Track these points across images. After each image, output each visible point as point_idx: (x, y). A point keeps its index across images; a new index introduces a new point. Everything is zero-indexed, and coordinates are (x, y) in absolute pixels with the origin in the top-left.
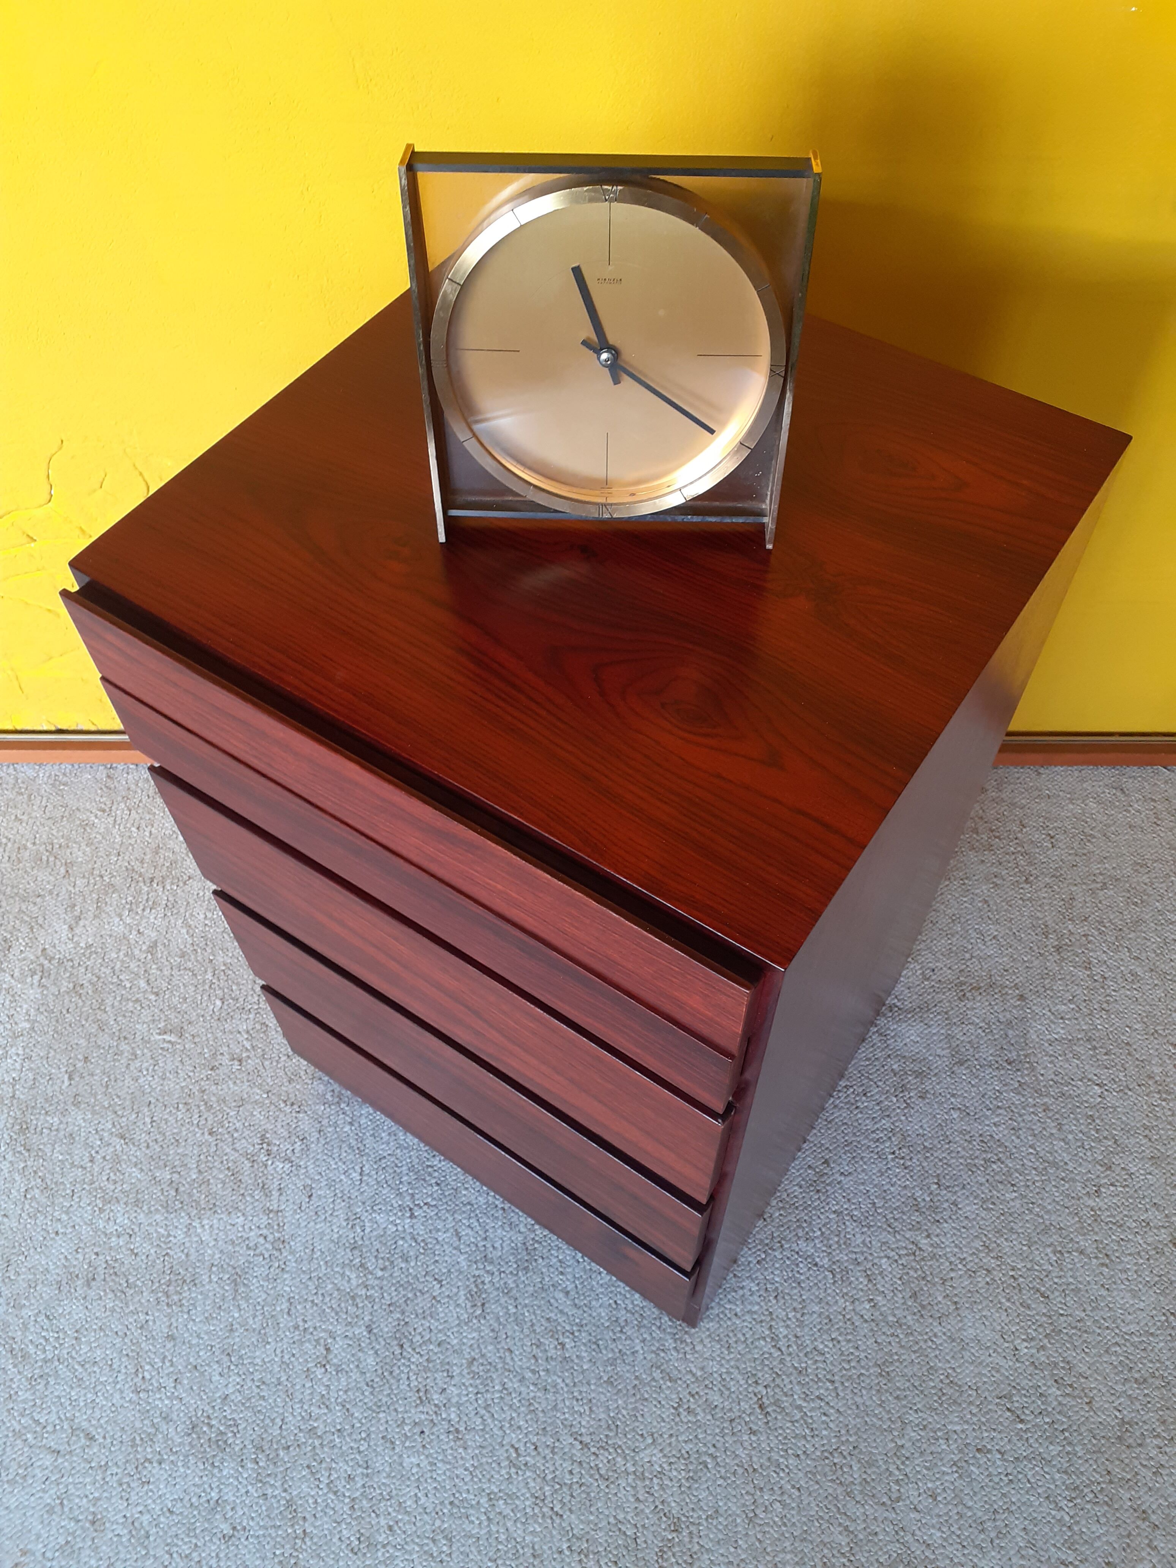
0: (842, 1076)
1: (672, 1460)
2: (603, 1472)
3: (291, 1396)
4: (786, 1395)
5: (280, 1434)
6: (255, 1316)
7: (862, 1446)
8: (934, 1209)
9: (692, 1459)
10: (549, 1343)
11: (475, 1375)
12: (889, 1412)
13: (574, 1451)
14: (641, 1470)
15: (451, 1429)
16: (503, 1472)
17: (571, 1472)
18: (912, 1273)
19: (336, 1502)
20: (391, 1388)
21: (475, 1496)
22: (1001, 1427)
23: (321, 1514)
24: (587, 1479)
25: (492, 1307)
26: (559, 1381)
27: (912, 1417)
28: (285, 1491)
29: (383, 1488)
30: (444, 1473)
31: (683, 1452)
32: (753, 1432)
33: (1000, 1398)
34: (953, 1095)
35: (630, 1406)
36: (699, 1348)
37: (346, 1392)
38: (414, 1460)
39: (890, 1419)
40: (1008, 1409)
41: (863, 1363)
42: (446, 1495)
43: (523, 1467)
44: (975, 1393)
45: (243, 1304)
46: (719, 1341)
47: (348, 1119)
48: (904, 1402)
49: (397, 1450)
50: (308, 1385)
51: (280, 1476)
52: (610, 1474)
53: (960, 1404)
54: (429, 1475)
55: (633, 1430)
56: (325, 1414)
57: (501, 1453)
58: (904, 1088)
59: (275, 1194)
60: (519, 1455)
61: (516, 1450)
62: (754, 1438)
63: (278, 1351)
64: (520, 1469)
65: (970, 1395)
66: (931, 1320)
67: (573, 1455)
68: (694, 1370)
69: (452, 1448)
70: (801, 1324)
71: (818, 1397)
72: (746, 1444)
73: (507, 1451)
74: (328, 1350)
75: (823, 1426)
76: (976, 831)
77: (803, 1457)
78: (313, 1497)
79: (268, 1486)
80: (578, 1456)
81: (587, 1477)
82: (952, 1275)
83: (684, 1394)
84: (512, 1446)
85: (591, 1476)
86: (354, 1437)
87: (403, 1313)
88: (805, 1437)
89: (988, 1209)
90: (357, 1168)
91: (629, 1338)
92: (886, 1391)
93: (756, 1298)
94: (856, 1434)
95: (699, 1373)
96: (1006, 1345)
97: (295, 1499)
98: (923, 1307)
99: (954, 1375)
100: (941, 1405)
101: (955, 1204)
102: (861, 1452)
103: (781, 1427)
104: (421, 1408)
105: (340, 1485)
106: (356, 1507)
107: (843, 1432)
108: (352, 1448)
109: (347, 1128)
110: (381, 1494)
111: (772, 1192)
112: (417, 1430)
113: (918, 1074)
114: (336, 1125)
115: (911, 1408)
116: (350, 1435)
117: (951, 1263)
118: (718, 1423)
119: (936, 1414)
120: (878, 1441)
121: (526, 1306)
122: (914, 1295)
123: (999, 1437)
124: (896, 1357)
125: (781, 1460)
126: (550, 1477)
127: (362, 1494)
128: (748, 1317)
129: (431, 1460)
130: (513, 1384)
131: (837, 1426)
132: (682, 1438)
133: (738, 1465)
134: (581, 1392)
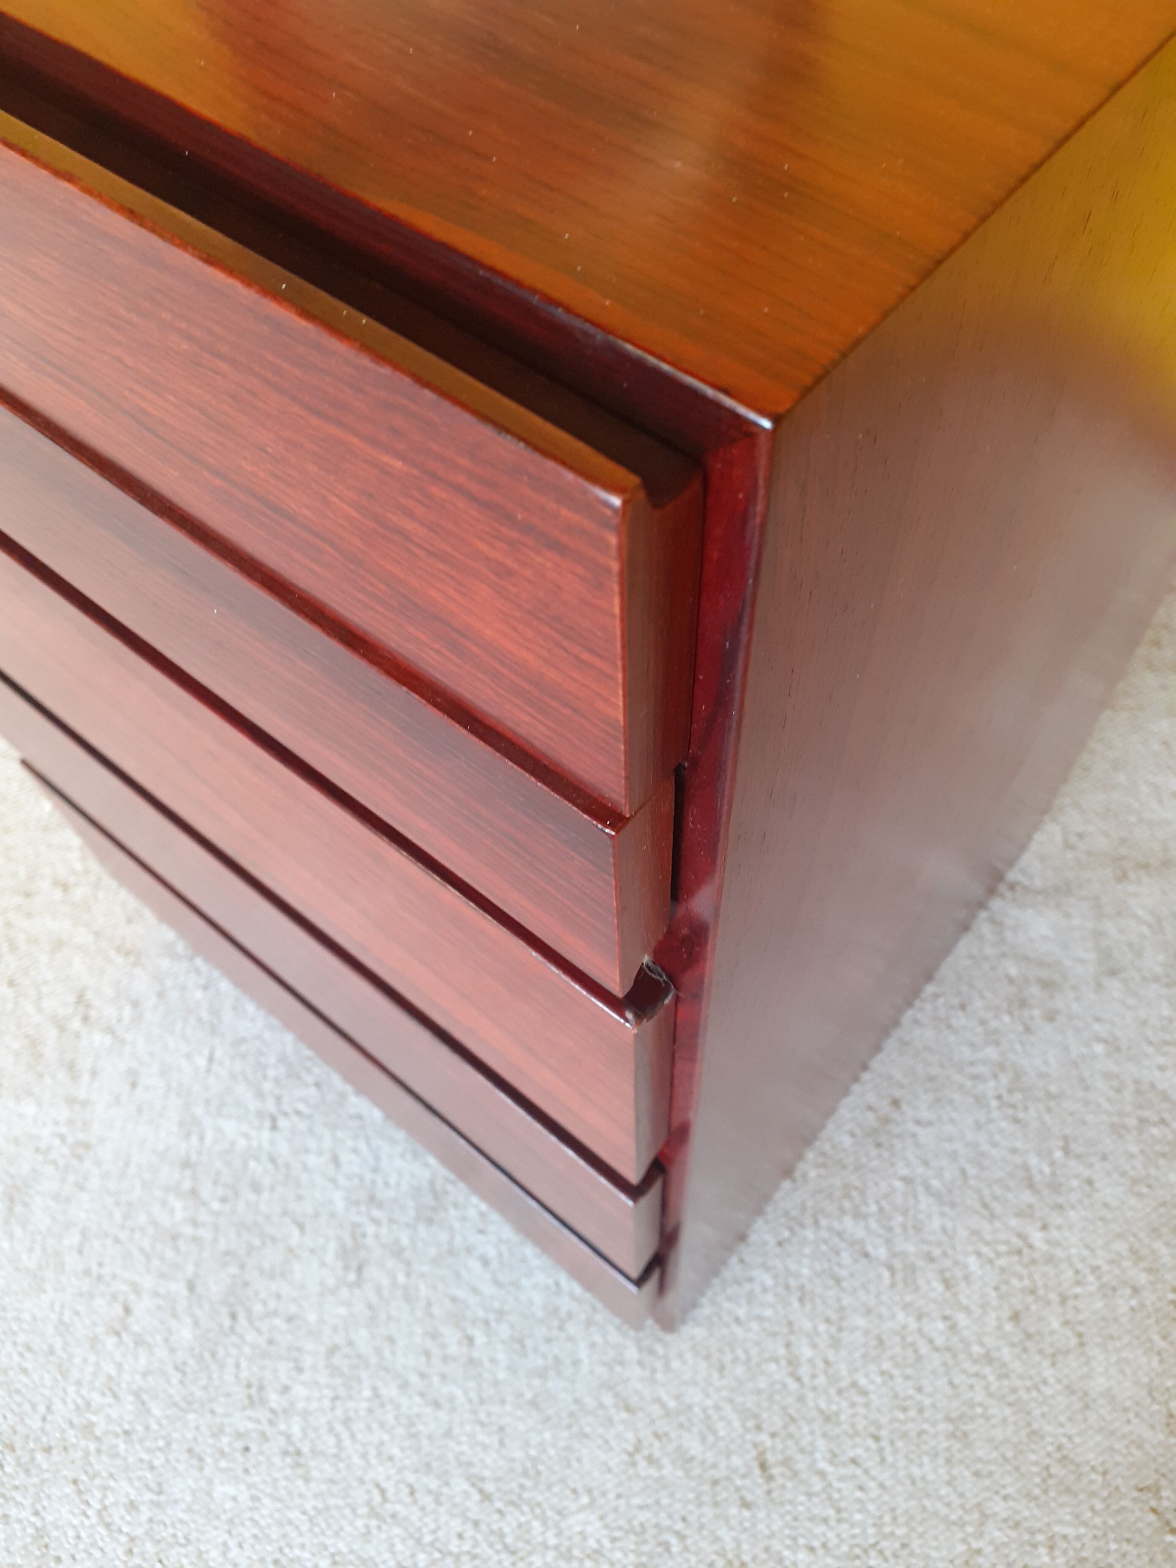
0: (929, 977)
1: (618, 1534)
2: (509, 1540)
3: (65, 1374)
4: (802, 1451)
5: (42, 1430)
6: (31, 1250)
7: (915, 1544)
8: (1056, 1187)
9: (648, 1536)
10: (451, 1337)
11: (334, 1371)
12: (961, 1495)
13: (469, 1504)
14: (567, 1543)
15: (291, 1449)
16: (359, 1523)
17: (460, 1536)
18: (1015, 1282)
19: (107, 1539)
20: (210, 1378)
21: (313, 1555)
22: (1137, 1537)
23: (84, 1555)
24: (484, 1550)
25: (372, 1272)
26: (459, 1393)
27: (998, 1507)
28: (36, 1514)
29: (178, 1526)
30: (271, 1516)
31: (636, 1523)
32: (746, 1505)
33: (1141, 1490)
34: (1098, 1020)
35: (562, 1444)
36: (675, 1364)
37: (144, 1375)
38: (230, 1490)
39: (962, 1506)
40: (1154, 1510)
41: (927, 1414)
42: (269, 1548)
43: (389, 1520)
44: (1100, 1479)
45: (18, 1231)
46: (707, 1357)
47: (202, 981)
48: (988, 1482)
49: (207, 1471)
50: (92, 1358)
51: (32, 1490)
52: (520, 1544)
53: (1076, 1495)
54: (248, 1515)
55: (563, 1481)
56: (110, 1406)
57: (359, 1494)
58: (1023, 1004)
59: (86, 1077)
60: (385, 1499)
61: (383, 1492)
62: (746, 1514)
63: (57, 1307)
64: (384, 1521)
65: (1092, 1482)
66: (1038, 1358)
67: (468, 1509)
68: (665, 1397)
69: (287, 1478)
70: (835, 1344)
71: (854, 1461)
72: (734, 1522)
73: (368, 1492)
74: (127, 1310)
75: (858, 1506)
76: (1157, 644)
77: (820, 1552)
78: (74, 1527)
79: (12, 1503)
80: (475, 1512)
81: (484, 1545)
82: (1078, 1290)
83: (646, 1434)
84: (378, 1486)
85: (491, 1545)
86: (148, 1444)
87: (242, 1266)
88: (825, 1521)
89: (1139, 1195)
90: (206, 1052)
91: (570, 1339)
92: (961, 1462)
93: (770, 1298)
94: (907, 1524)
95: (672, 1404)
96: (1156, 1407)
97: (49, 1527)
98: (1029, 1336)
99: (1070, 1446)
100: (1046, 1492)
101: (1090, 1182)
102: (912, 1554)
103: (790, 1502)
104: (250, 1413)
105: (117, 1515)
106: (135, 1550)
107: (887, 1519)
108: (141, 1460)
109: (199, 994)
110: (175, 1536)
111: (808, 1140)
112: (239, 1445)
113: (1048, 985)
114: (184, 988)
115: (997, 1493)
116: (141, 1441)
117: (1077, 1272)
118: (693, 1484)
119: (1038, 1506)
120: (942, 1538)
121: (423, 1275)
122: (1015, 1317)
123: (1135, 1552)
124: (979, 1410)
125: (786, 1553)
126: (427, 1539)
127: (147, 1533)
128: (755, 1326)
129: (254, 1492)
130: (390, 1391)
131: (879, 1508)
132: (636, 1501)
133: (717, 1553)
134: (489, 1414)
